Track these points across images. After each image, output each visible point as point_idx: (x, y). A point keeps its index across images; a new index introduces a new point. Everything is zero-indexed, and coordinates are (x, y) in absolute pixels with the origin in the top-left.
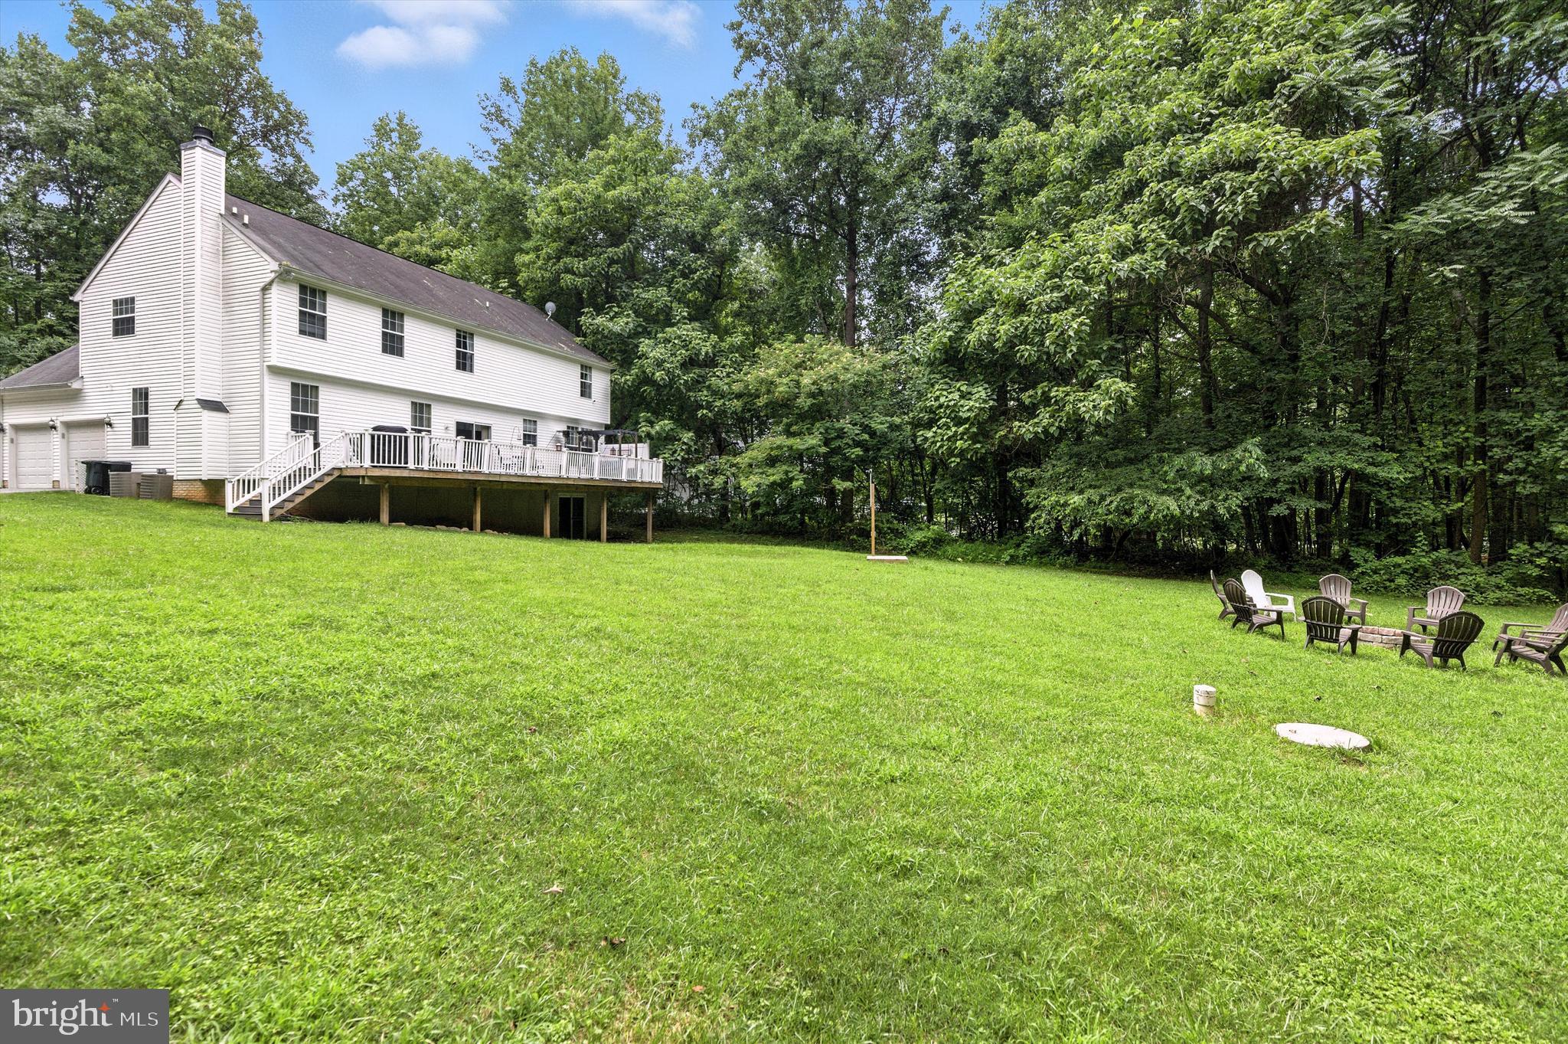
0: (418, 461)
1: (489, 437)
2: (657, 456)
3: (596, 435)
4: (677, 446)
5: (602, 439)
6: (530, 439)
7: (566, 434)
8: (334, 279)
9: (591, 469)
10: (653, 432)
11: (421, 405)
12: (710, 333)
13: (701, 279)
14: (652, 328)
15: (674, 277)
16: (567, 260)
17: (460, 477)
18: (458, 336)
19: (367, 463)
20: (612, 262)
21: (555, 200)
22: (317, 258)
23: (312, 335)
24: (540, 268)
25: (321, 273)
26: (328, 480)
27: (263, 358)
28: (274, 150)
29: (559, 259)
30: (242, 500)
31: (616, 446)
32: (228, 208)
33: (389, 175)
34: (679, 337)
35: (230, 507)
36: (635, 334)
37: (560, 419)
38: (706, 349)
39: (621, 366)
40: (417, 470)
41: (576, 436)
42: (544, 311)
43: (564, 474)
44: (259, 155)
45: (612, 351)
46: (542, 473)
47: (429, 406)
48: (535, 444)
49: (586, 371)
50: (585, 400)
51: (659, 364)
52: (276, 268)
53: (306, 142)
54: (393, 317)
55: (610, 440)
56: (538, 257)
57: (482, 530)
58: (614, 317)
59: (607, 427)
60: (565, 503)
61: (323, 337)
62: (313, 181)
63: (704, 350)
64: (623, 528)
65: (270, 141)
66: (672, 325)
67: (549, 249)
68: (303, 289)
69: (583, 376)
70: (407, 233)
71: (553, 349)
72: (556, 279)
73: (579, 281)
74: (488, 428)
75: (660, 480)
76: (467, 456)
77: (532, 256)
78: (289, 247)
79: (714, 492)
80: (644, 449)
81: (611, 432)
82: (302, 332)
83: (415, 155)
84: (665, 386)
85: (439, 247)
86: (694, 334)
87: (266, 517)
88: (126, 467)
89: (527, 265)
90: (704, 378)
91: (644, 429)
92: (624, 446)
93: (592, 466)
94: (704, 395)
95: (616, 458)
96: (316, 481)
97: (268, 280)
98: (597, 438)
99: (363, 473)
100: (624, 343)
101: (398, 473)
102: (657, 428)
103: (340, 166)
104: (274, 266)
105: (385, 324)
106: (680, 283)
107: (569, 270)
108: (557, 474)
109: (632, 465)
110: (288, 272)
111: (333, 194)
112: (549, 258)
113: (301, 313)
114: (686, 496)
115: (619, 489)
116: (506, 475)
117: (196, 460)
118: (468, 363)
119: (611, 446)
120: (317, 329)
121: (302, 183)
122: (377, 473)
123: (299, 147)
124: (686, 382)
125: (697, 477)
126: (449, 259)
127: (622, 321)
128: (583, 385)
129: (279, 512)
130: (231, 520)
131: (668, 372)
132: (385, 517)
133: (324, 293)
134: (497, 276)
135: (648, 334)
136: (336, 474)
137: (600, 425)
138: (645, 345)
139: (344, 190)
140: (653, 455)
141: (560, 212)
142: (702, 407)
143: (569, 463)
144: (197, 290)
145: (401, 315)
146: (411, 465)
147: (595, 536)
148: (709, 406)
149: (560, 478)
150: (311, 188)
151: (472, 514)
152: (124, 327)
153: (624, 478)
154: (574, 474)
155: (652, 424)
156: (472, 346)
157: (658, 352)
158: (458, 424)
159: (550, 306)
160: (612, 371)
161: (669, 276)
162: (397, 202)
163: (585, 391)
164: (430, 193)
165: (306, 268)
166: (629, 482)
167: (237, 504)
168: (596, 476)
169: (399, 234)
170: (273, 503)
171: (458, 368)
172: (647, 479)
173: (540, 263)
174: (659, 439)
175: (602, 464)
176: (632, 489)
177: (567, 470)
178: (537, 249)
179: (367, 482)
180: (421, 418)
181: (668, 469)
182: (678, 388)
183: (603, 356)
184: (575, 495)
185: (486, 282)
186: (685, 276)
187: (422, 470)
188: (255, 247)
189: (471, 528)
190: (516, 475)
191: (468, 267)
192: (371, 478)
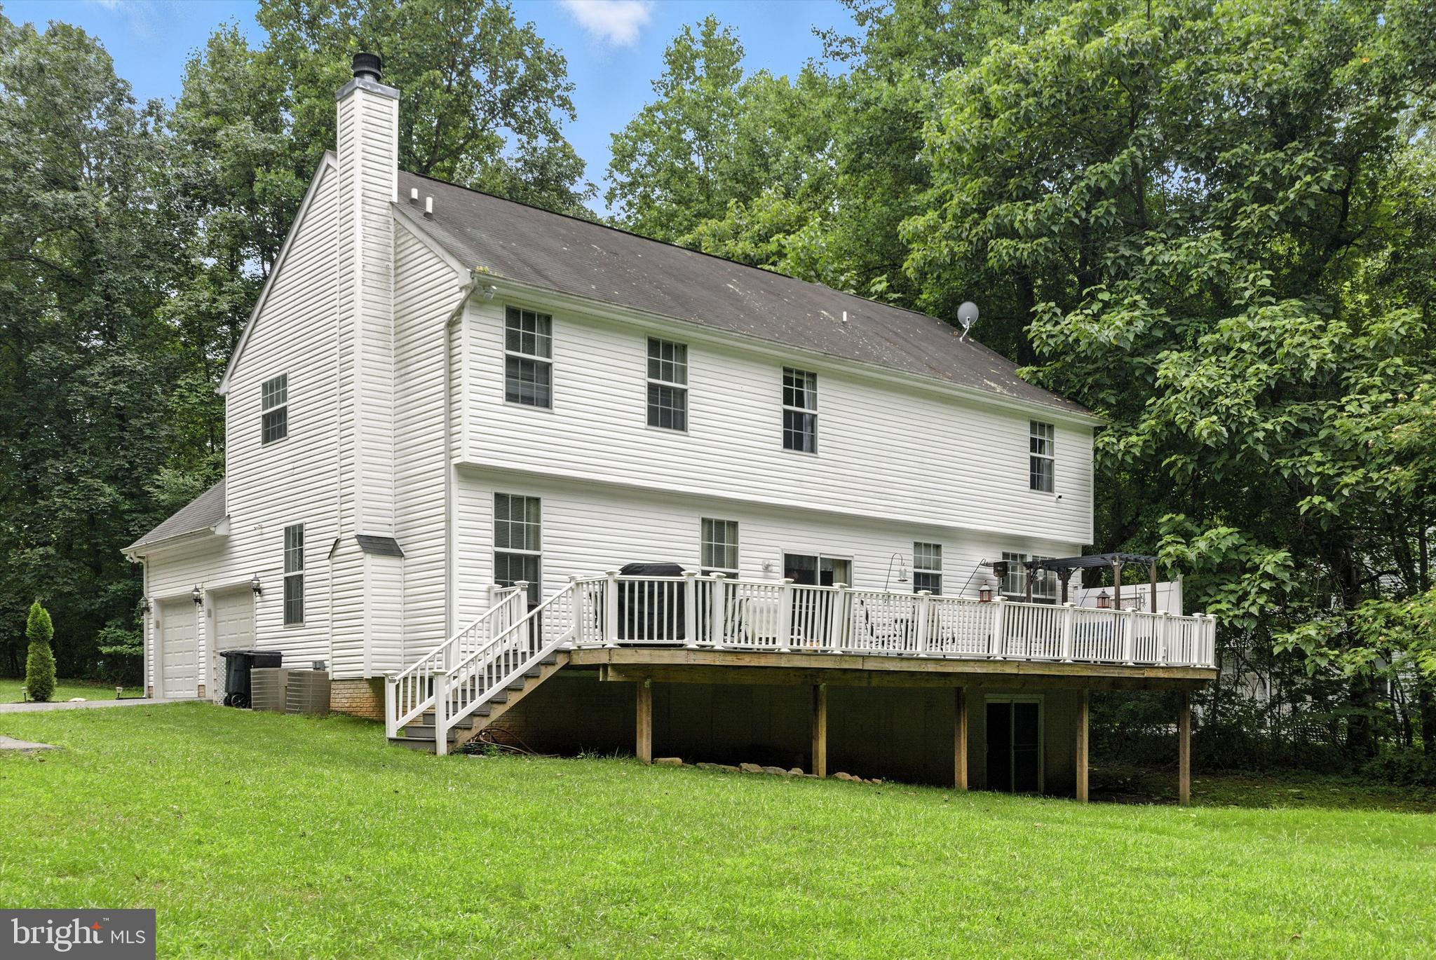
0: (703, 632)
1: (847, 580)
2: (1202, 608)
3: (1063, 568)
4: (1248, 583)
5: (1076, 577)
6: (927, 581)
7: (1001, 569)
8: (563, 291)
9: (1054, 639)
10: (1191, 555)
11: (720, 524)
12: (1326, 318)
13: (1303, 196)
14: (1185, 326)
15: (1238, 204)
16: (1001, 209)
17: (784, 663)
18: (787, 381)
19: (612, 640)
20: (1097, 194)
21: (975, 90)
22: (540, 259)
23: (528, 400)
24: (947, 237)
25: (542, 283)
26: (547, 673)
27: (449, 452)
28: (520, 130)
29: (983, 213)
30: (412, 714)
31: (1110, 591)
32: (404, 192)
33: (689, 135)
34: (1253, 336)
35: (393, 726)
36: (1148, 343)
37: (988, 539)
38: (1320, 353)
39: (1116, 416)
40: (702, 649)
41: (1021, 573)
42: (955, 324)
43: (995, 652)
44: (501, 143)
45: (1097, 386)
46: (950, 651)
47: (734, 525)
48: (937, 591)
49: (1040, 434)
50: (1039, 498)
51: (1205, 401)
52: (468, 281)
53: (565, 103)
54: (668, 355)
55: (1091, 579)
56: (943, 217)
57: (831, 771)
58: (1102, 311)
59: (1086, 550)
60: (997, 714)
61: (546, 403)
62: (578, 168)
63: (1314, 356)
64: (1121, 769)
65: (514, 116)
66: (1234, 312)
67: (965, 193)
68: (513, 315)
69: (1036, 445)
70: (713, 223)
71: (973, 392)
72: (980, 252)
73: (1025, 247)
74: (845, 564)
75: (1210, 662)
76: (800, 620)
77: (932, 215)
78: (495, 245)
79: (1336, 686)
80: (1170, 594)
81: (1096, 560)
82: (511, 397)
83: (732, 90)
84: (1218, 451)
85: (765, 238)
86: (1289, 323)
87: (442, 747)
88: (274, 660)
89: (919, 237)
90: (1315, 422)
91: (1170, 549)
92: (1127, 591)
93: (1056, 635)
94: (1314, 462)
95: (1106, 617)
96: (526, 676)
97: (454, 306)
98: (1065, 577)
99: (604, 659)
100: (1121, 365)
101: (665, 658)
102: (1202, 545)
103: (616, 138)
104: (464, 277)
105: (653, 370)
106: (1251, 217)
107: (1006, 231)
108: (983, 653)
109: (1145, 628)
110: (486, 285)
111: (605, 187)
112: (965, 212)
113: (511, 361)
114: (1263, 696)
115: (1116, 683)
116: (879, 657)
117: (354, 644)
118: (806, 433)
119: (1097, 591)
120: (536, 392)
121: (560, 176)
122: (630, 657)
123: (556, 114)
124: (1270, 434)
125: (1299, 654)
126: (781, 254)
127: (1118, 318)
128: (1036, 464)
129: (464, 737)
130: (389, 750)
131: (1226, 417)
132: (644, 745)
133: (547, 320)
134: (868, 272)
135: (1174, 339)
136: (561, 661)
137: (1075, 546)
138: (1170, 364)
139: (624, 179)
140: (1192, 605)
141: (987, 112)
142: (1307, 491)
143: (1008, 632)
144: (358, 343)
145: (683, 349)
146: (690, 641)
147: (1062, 788)
148: (1328, 487)
149: (988, 660)
150: (572, 182)
151: (811, 738)
152: (275, 427)
153: (1128, 658)
154: (1017, 651)
155: (1188, 537)
156: (814, 398)
157: (1203, 375)
158: (789, 558)
159: (968, 312)
160: (1098, 431)
161: (1226, 204)
162: (702, 180)
163: (1040, 477)
164: (756, 152)
165: (519, 275)
166: (1139, 666)
167: (404, 721)
168: (1066, 655)
169: (701, 228)
170: (454, 720)
171: (787, 444)
172: (1176, 660)
173: (946, 227)
174: (1205, 570)
175: (1077, 630)
176: (1145, 684)
177: (1004, 645)
178: (941, 201)
179: (612, 677)
180: (720, 550)
181: (1224, 634)
182: (1251, 452)
183: (1077, 400)
184: (1023, 699)
185: (846, 285)
186: (1263, 197)
187: (712, 651)
188: (439, 250)
189: (808, 768)
190: (900, 657)
191: (815, 261)
192: (618, 668)
